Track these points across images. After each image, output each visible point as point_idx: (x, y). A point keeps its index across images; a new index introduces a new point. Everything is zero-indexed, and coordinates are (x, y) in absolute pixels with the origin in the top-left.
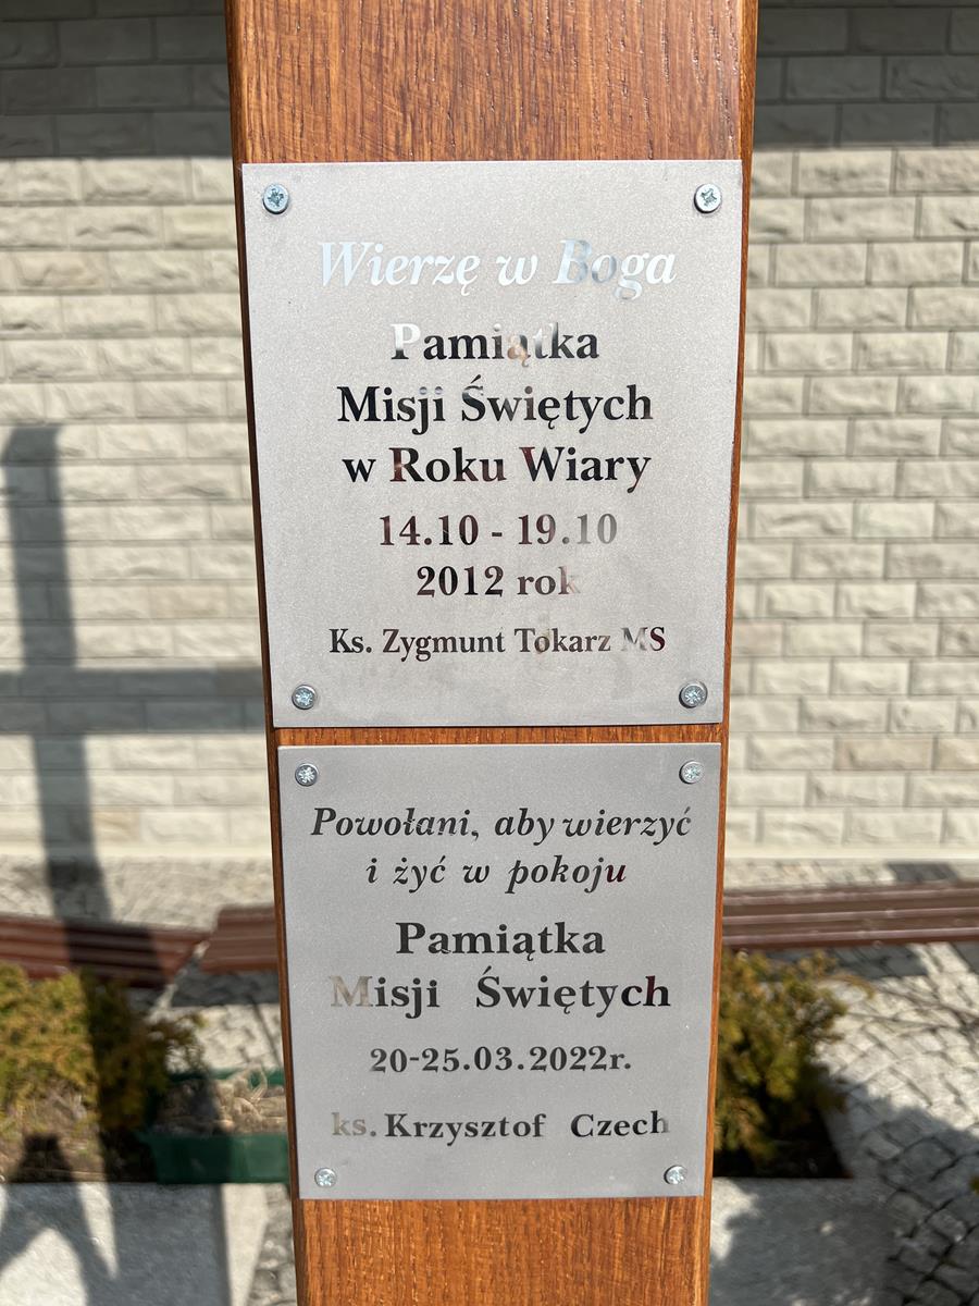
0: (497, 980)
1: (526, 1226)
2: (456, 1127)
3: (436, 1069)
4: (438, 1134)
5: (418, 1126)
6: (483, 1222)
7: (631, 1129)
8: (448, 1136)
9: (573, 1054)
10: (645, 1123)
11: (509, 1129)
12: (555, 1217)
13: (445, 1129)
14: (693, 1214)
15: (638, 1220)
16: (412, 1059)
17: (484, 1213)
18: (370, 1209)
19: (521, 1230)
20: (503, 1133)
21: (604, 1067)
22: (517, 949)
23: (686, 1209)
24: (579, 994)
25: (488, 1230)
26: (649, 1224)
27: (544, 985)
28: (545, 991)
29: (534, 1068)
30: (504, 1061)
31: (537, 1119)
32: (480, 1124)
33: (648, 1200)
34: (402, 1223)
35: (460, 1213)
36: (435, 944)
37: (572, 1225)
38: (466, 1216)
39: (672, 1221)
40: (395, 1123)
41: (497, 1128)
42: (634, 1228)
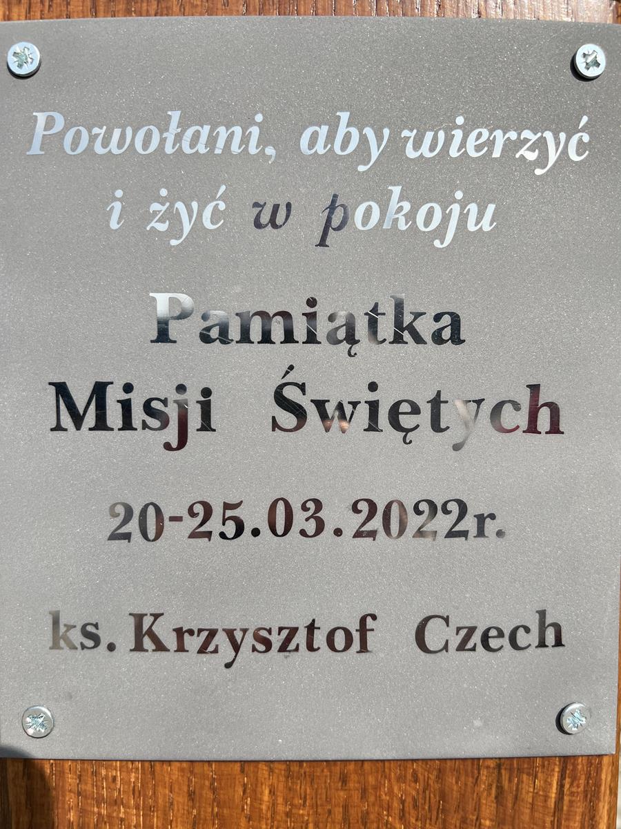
0: (302, 387)
1: (346, 808)
2: (238, 635)
3: (208, 535)
4: (211, 648)
5: (180, 632)
6: (280, 800)
7: (505, 641)
8: (226, 651)
9: (418, 511)
10: (527, 630)
11: (320, 639)
12: (391, 792)
13: (221, 640)
14: (598, 785)
15: (516, 797)
16: (172, 519)
17: (281, 786)
18: (106, 777)
19: (338, 813)
20: (311, 648)
21: (464, 534)
22: (333, 340)
23: (588, 777)
24: (426, 410)
25: (288, 814)
26: (532, 804)
27: (372, 396)
28: (374, 406)
29: (358, 534)
30: (313, 523)
31: (363, 621)
32: (275, 631)
33: (531, 759)
34: (156, 801)
35: (245, 786)
36: (208, 329)
37: (415, 806)
38: (255, 791)
39: (566, 798)
40: (145, 628)
41: (300, 638)
42: (510, 811)
